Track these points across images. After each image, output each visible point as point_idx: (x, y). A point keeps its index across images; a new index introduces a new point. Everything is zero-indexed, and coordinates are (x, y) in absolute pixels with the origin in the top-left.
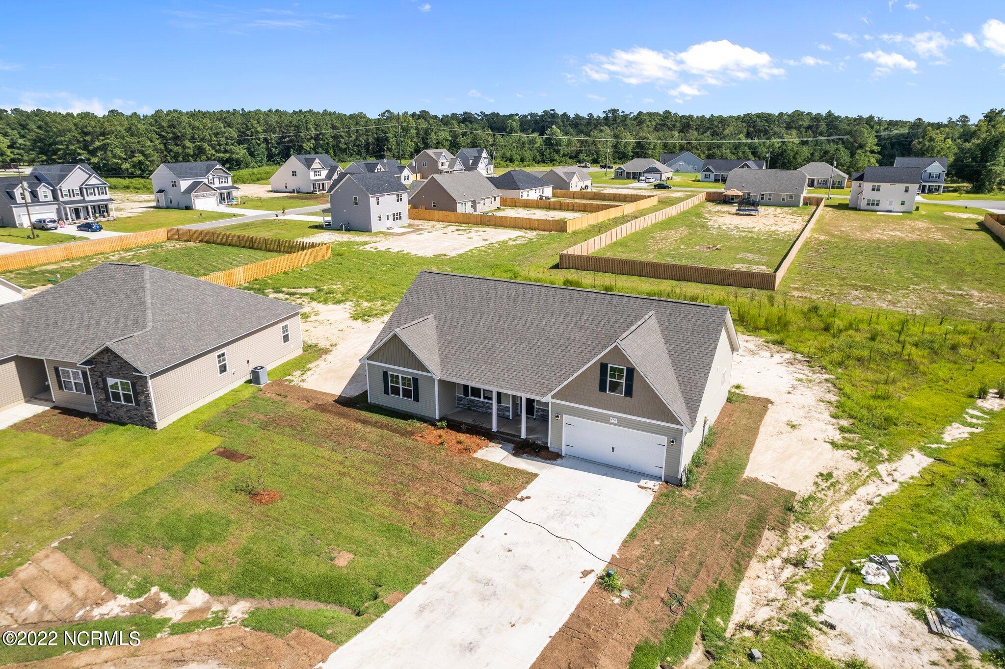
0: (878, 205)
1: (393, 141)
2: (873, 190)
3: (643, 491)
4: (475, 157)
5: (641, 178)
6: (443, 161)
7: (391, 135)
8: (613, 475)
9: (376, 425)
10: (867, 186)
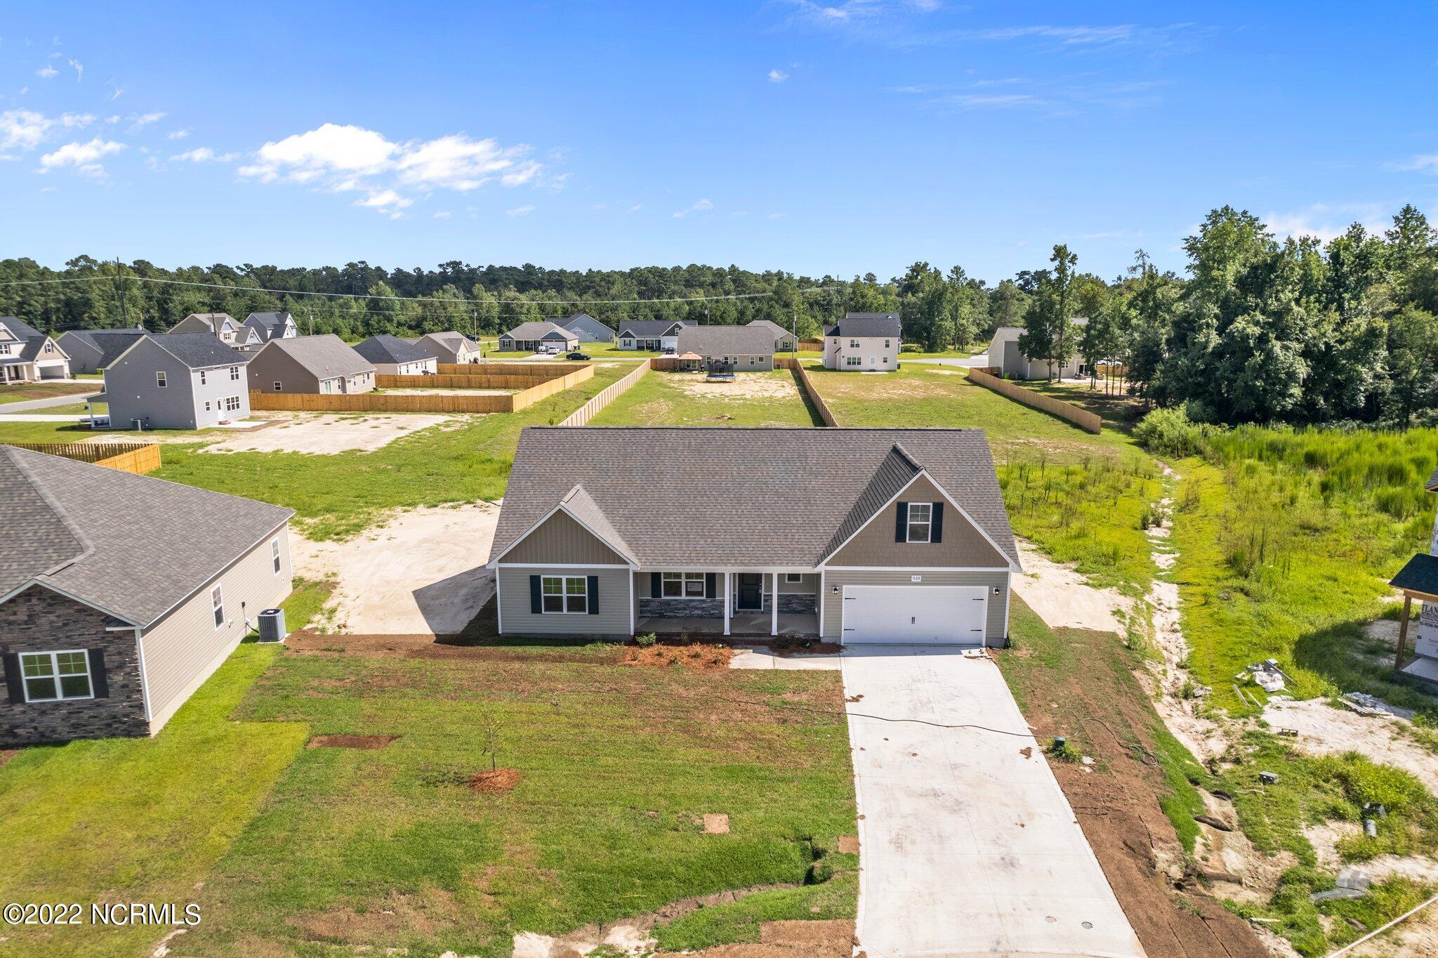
0: (859, 363)
1: (100, 307)
2: (852, 346)
3: (975, 660)
4: (275, 325)
5: (540, 348)
6: (227, 332)
7: (94, 295)
8: (923, 653)
9: (542, 658)
10: (844, 342)
